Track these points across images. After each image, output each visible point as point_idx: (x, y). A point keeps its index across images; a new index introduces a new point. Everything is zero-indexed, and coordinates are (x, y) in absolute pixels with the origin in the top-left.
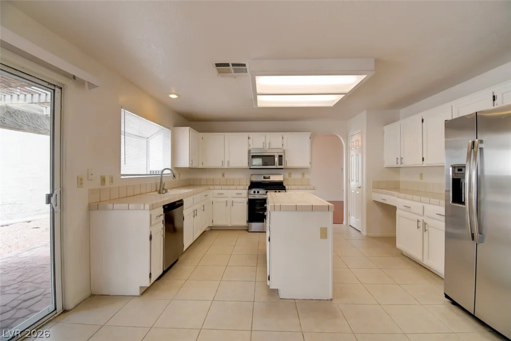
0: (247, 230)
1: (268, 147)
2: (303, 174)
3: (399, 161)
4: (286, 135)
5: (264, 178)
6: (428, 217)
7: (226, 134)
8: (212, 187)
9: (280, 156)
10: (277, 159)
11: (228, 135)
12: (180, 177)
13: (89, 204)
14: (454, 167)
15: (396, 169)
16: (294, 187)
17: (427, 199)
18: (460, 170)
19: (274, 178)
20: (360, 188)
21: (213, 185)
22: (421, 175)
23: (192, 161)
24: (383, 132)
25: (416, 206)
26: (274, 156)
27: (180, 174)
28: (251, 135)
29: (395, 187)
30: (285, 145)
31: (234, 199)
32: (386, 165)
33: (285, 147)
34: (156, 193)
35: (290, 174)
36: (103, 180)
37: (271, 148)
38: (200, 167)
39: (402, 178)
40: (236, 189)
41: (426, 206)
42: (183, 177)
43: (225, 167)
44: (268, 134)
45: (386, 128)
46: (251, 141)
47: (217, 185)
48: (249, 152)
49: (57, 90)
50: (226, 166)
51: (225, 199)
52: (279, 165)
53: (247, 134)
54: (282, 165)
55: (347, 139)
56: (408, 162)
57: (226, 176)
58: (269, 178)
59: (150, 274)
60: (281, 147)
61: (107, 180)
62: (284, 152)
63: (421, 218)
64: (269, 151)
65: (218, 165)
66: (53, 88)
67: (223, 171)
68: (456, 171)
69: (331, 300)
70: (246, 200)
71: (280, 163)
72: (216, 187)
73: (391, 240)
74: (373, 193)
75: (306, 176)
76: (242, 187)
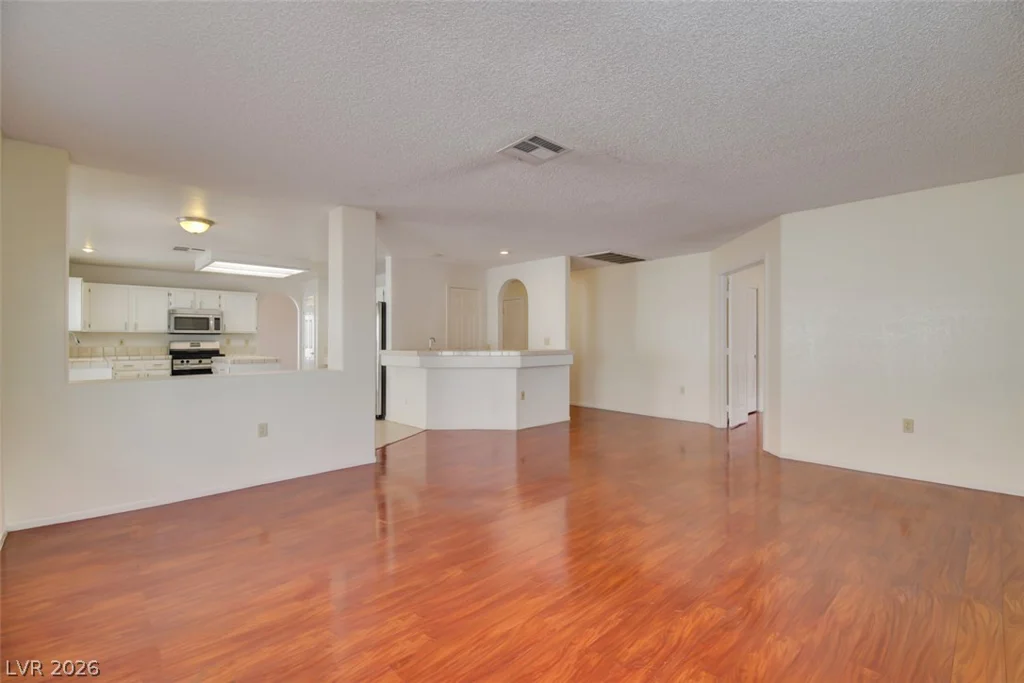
1: (199, 307)
2: (247, 342)
4: (224, 294)
5: (191, 346)
7: (131, 287)
9: (217, 320)
10: (212, 323)
11: (133, 288)
19: (205, 346)
26: (208, 319)
28: (172, 290)
30: (223, 306)
31: (150, 373)
33: (223, 309)
35: (228, 342)
37: (202, 308)
40: (154, 360)
44: (198, 291)
46: (171, 299)
48: (170, 312)
50: (131, 330)
52: (215, 330)
53: (165, 290)
54: (219, 329)
57: (127, 344)
58: (199, 345)
62: (222, 314)
64: (200, 312)
65: (119, 328)
67: (121, 336)
70: (167, 373)
71: (217, 327)
75: (251, 344)
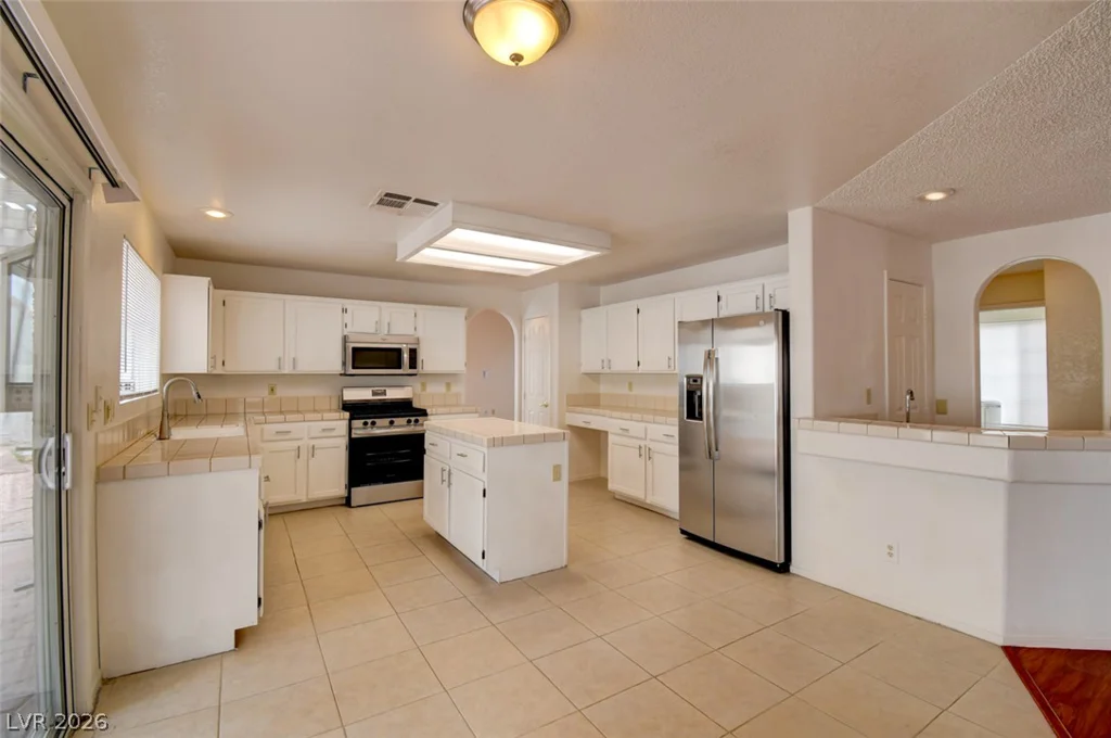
0: (348, 502)
1: (386, 332)
2: (448, 385)
3: (606, 364)
4: (421, 309)
5: (374, 394)
6: (651, 440)
7: (287, 297)
8: (260, 418)
9: (413, 352)
10: (406, 356)
11: (290, 300)
13: (98, 468)
14: (688, 377)
15: (594, 377)
16: (441, 410)
17: (650, 417)
18: (695, 381)
19: (393, 394)
20: (546, 406)
22: (630, 384)
23: (214, 358)
24: (580, 320)
25: (636, 428)
26: (400, 351)
28: (348, 303)
29: (593, 401)
31: (316, 442)
32: (584, 369)
33: (420, 334)
35: (424, 386)
36: (108, 410)
37: (391, 333)
39: (604, 389)
40: (323, 420)
41: (650, 426)
43: (286, 372)
44: (385, 305)
45: (585, 313)
48: (345, 339)
49: (68, 205)
50: (287, 370)
51: (295, 444)
52: (410, 368)
53: (338, 303)
54: (415, 368)
55: (521, 322)
56: (618, 366)
57: (284, 392)
58: (384, 393)
59: (260, 599)
60: (412, 332)
63: (642, 443)
64: (390, 339)
65: (269, 367)
67: (272, 381)
68: (691, 382)
69: (566, 566)
70: (343, 442)
71: (413, 364)
72: (270, 418)
73: (600, 483)
74: (567, 414)
75: (454, 389)
76: (335, 415)
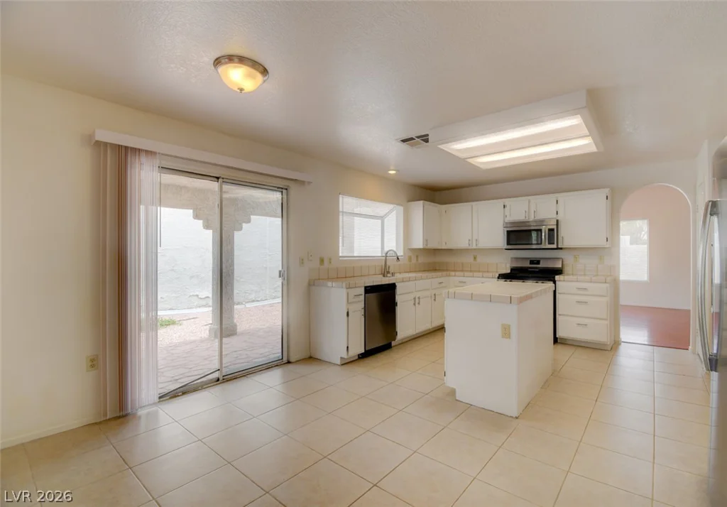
1: (533, 218)
2: (601, 258)
4: (561, 197)
5: (532, 263)
7: (474, 203)
8: (453, 273)
10: (545, 235)
11: (476, 205)
12: (417, 260)
13: (309, 280)
19: (545, 264)
21: (462, 271)
23: (427, 240)
27: (417, 256)
28: (507, 202)
30: (560, 213)
33: (559, 216)
34: (381, 276)
35: (576, 259)
36: (322, 261)
37: (536, 218)
38: (443, 248)
42: (422, 260)
43: (474, 248)
44: (533, 199)
46: (507, 210)
47: (467, 271)
49: (284, 191)
52: (549, 243)
55: (695, 192)
57: (479, 260)
58: (538, 263)
59: (348, 347)
60: (554, 216)
61: (326, 262)
62: (557, 224)
66: (281, 190)
67: (473, 252)
69: (516, 418)
71: (552, 241)
72: (457, 273)
76: (491, 275)
